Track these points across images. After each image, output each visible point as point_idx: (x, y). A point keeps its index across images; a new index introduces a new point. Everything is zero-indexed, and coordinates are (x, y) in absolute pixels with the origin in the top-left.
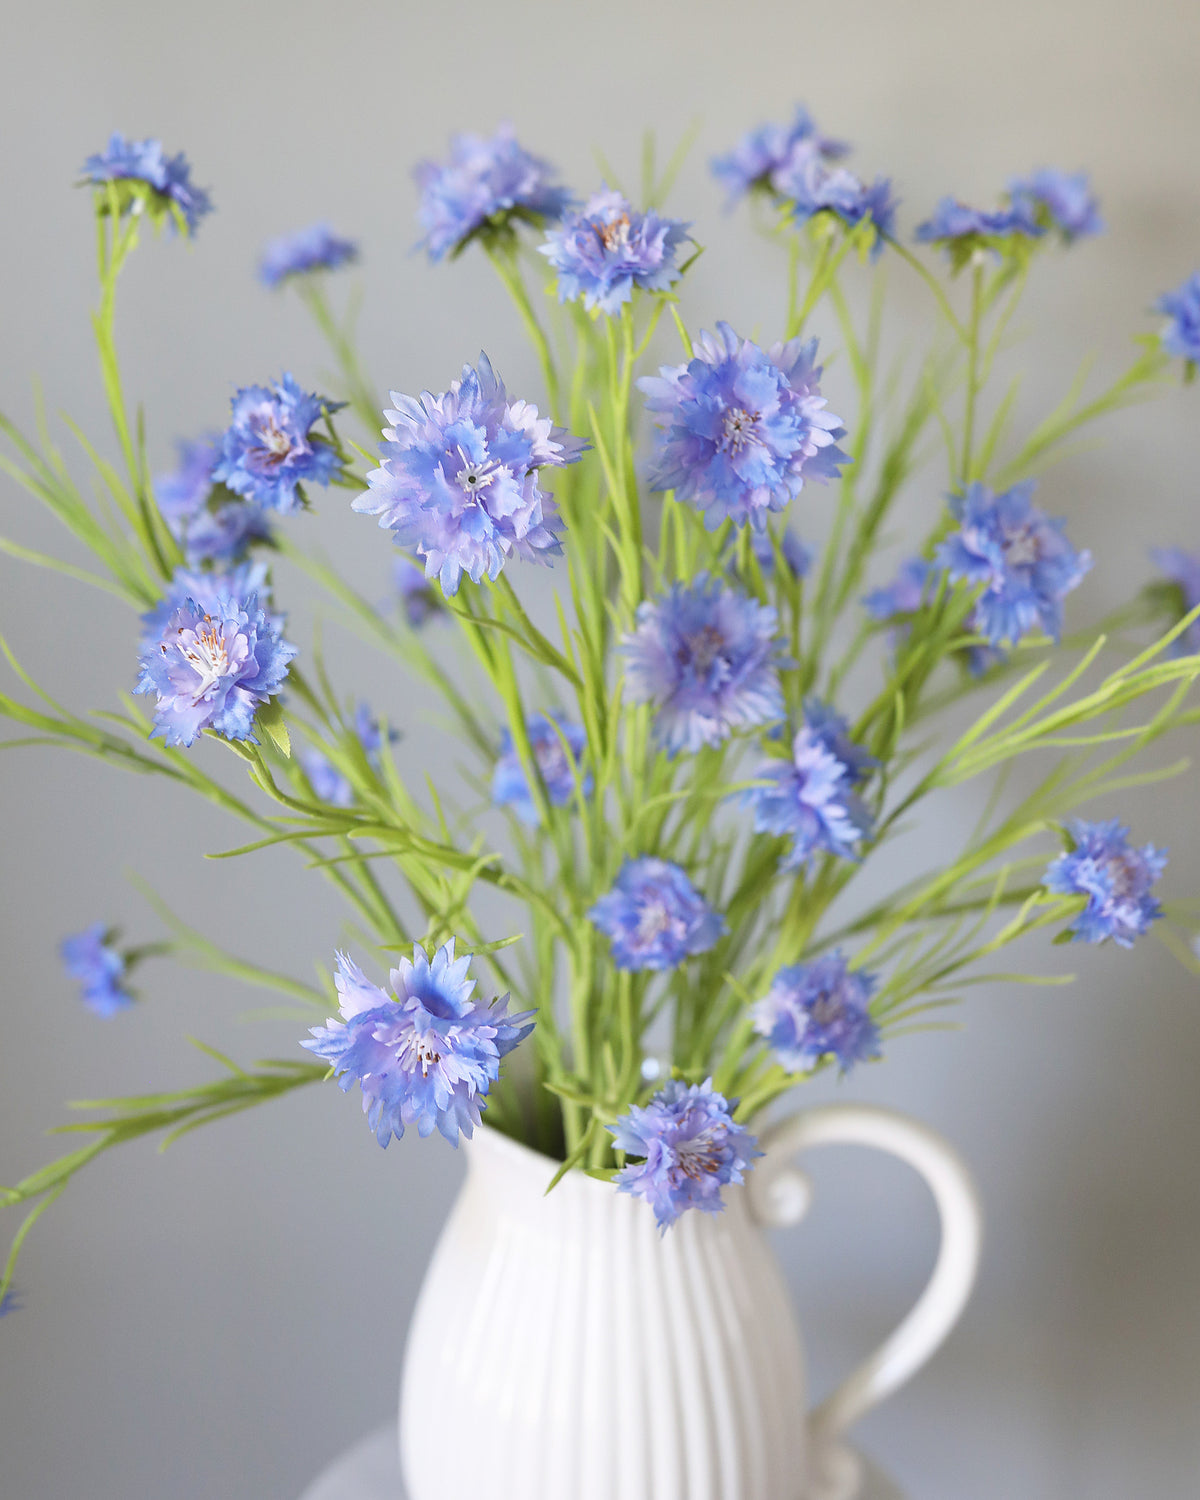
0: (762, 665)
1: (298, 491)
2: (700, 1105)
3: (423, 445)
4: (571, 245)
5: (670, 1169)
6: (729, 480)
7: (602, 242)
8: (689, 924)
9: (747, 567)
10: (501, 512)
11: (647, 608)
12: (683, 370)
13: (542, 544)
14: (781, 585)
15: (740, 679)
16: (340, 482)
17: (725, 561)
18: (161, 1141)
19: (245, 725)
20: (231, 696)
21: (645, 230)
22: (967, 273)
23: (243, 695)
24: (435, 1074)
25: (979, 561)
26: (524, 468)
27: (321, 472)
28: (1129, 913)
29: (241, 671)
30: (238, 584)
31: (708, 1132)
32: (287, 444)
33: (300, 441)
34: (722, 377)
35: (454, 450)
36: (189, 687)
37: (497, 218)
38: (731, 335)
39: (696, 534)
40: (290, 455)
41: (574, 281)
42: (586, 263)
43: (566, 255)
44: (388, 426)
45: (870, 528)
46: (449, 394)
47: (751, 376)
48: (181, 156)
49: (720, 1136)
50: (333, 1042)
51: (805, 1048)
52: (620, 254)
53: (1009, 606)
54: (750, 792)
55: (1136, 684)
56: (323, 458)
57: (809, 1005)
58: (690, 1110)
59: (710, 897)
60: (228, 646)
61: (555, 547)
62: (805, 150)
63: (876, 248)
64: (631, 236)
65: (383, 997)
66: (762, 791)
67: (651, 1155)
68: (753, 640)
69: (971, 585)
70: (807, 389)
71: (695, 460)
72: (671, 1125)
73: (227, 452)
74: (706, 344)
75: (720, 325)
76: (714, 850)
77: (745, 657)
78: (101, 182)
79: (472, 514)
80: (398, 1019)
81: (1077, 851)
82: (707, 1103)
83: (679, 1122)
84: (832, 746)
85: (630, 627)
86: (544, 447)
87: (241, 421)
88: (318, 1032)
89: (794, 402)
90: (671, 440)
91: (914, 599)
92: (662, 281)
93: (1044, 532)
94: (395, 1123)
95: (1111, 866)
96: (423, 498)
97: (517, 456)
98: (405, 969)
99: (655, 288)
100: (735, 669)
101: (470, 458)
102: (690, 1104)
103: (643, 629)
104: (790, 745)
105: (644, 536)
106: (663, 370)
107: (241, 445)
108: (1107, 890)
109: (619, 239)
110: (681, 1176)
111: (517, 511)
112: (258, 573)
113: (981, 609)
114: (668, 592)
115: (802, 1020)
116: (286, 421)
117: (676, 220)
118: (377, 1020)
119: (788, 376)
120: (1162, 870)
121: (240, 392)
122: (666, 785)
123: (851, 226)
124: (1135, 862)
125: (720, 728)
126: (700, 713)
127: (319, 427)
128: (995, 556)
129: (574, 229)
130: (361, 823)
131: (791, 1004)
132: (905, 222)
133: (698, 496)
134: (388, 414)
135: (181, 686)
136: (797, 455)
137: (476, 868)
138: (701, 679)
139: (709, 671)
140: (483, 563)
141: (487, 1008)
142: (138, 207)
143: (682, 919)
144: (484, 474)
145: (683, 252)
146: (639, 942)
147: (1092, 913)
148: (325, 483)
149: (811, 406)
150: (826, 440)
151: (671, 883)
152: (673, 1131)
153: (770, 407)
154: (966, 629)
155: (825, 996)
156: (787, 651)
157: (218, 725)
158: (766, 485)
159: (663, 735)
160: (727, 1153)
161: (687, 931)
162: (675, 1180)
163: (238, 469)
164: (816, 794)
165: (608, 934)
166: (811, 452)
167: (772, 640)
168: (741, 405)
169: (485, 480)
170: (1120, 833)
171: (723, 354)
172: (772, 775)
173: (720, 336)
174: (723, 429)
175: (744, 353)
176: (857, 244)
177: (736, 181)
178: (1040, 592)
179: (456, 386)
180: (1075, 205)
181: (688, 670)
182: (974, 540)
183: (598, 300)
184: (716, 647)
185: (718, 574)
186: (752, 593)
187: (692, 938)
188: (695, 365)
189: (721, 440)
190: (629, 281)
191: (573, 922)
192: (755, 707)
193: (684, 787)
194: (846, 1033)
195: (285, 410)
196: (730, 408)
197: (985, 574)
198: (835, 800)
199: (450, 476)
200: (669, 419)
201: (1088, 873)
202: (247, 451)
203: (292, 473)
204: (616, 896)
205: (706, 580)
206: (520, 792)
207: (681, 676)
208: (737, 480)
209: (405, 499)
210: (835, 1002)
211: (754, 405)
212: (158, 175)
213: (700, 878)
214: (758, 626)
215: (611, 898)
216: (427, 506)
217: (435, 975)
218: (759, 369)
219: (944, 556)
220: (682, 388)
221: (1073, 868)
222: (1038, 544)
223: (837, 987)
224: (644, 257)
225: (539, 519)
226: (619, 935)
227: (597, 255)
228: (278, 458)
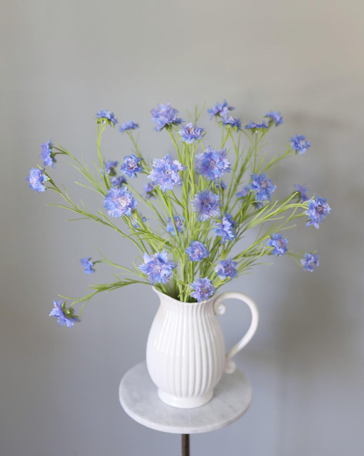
0: (217, 205)
1: (135, 174)
2: (205, 281)
3: (160, 167)
4: (184, 132)
5: (200, 292)
6: (211, 173)
7: (189, 131)
8: (203, 253)
9: (214, 188)
10: (173, 179)
11: (196, 195)
12: (203, 154)
13: (179, 184)
14: (220, 192)
15: (213, 208)
16: (142, 173)
17: (210, 187)
18: (107, 292)
19: (130, 213)
20: (128, 209)
21: (197, 129)
22: (254, 134)
23: (130, 209)
24: (161, 273)
25: (256, 187)
26: (176, 171)
27: (140, 171)
28: (281, 250)
29: (129, 204)
30: (122, 190)
31: (207, 286)
32: (133, 166)
33: (136, 166)
34: (210, 155)
35: (165, 168)
36: (120, 207)
37: (169, 124)
38: (211, 148)
39: (205, 181)
40: (134, 168)
41: (184, 138)
42: (186, 135)
43: (183, 134)
44: (153, 164)
45: (238, 181)
46: (164, 159)
47: (215, 155)
48: (113, 113)
49: (209, 287)
50: (143, 268)
51: (224, 275)
52: (192, 134)
53: (261, 195)
54: (215, 228)
55: (282, 209)
56: (140, 168)
57: (225, 267)
58: (203, 282)
59: (207, 248)
60: (127, 200)
61: (181, 185)
62: (226, 109)
63: (238, 130)
64: (194, 131)
65: (153, 259)
66: (217, 228)
67: (197, 290)
68: (215, 201)
69: (255, 191)
70: (224, 158)
71: (205, 170)
72: (200, 285)
73: (123, 167)
74: (207, 150)
75: (209, 146)
76: (208, 241)
77: (214, 204)
78: (99, 118)
79: (168, 179)
80: (155, 263)
81: (272, 239)
82: (206, 281)
83: (201, 284)
84: (229, 220)
85: (193, 199)
86: (180, 168)
87: (125, 162)
88: (141, 266)
89: (222, 160)
90: (201, 166)
91: (245, 195)
92: (199, 138)
93: (268, 182)
94: (154, 282)
95: (279, 242)
96: (160, 176)
97: (175, 169)
98: (156, 255)
99: (198, 139)
100: (212, 206)
101: (167, 170)
102: (203, 281)
103: (195, 199)
104: (222, 221)
105: (196, 182)
106: (200, 154)
107: (125, 166)
108: (277, 246)
109: (192, 131)
110: (202, 293)
111: (175, 178)
112: (126, 188)
113: (256, 196)
114: (200, 192)
115: (223, 269)
116: (134, 162)
117: (202, 128)
118: (151, 263)
119: (221, 155)
120: (288, 242)
121: (126, 157)
122: (199, 227)
123: (233, 127)
124: (283, 241)
125: (209, 216)
126: (205, 214)
127: (139, 163)
128: (258, 186)
129: (184, 129)
130: (146, 232)
131: (222, 267)
132: (243, 126)
133: (205, 176)
134: (154, 162)
135: (119, 207)
136: (222, 169)
137: (165, 242)
138: (206, 208)
139: (207, 207)
140: (169, 187)
141: (170, 262)
142: (105, 122)
143: (202, 252)
144: (170, 172)
145: (203, 133)
146: (194, 256)
147: (275, 250)
148: (140, 173)
149: (225, 160)
150: (227, 166)
151: (200, 245)
152: (201, 286)
153: (218, 161)
154: (254, 200)
155: (228, 266)
156: (221, 203)
157: (125, 214)
158: (217, 174)
159: (199, 218)
160: (210, 290)
161: (203, 254)
162: (201, 294)
163: (125, 170)
164: (226, 229)
165: (188, 254)
166: (225, 168)
167: (218, 201)
168: (213, 160)
169: (170, 173)
170: (280, 236)
171: (210, 151)
172: (219, 225)
173: (209, 148)
174: (209, 164)
175: (213, 151)
176: (234, 130)
177: (213, 114)
178: (267, 193)
179: (165, 157)
180: (278, 119)
181: (203, 206)
182: (255, 183)
183: (188, 141)
184: (208, 202)
185: (209, 189)
186: (215, 193)
187: (204, 255)
188: (205, 153)
189: (209, 166)
190: (194, 139)
191: (182, 253)
192: (216, 213)
193: (203, 227)
194: (232, 272)
195: (133, 160)
196: (211, 161)
197: (257, 189)
198: (230, 230)
199: (164, 172)
200: (200, 162)
201: (274, 243)
202: (126, 167)
203: (134, 171)
204: (190, 248)
205: (207, 190)
206: (172, 230)
207: (202, 207)
208: (212, 173)
209: (156, 176)
210: (230, 267)
211: (215, 160)
212: (109, 117)
213: (205, 245)
214: (216, 198)
215: (189, 248)
216: (160, 177)
217: (161, 256)
218: (216, 154)
219: (250, 186)
220: (203, 157)
221: (272, 242)
222: (267, 184)
223: (230, 264)
224: (196, 134)
225: (179, 180)
226: (190, 255)
227: (188, 134)
228: (132, 168)
